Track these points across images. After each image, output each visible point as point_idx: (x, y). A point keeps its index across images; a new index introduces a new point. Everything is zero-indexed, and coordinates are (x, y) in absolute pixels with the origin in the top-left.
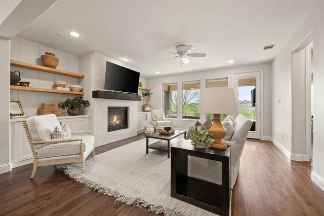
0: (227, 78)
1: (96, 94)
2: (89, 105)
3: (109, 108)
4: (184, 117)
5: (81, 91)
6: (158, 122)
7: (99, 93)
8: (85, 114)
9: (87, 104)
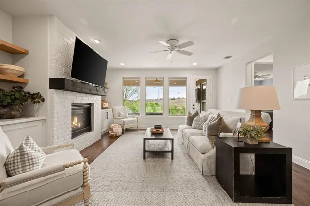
0: (186, 78)
1: (57, 84)
2: (43, 100)
3: (73, 105)
4: (147, 114)
5: (22, 76)
6: (125, 120)
7: (66, 82)
8: (33, 116)
9: (36, 98)
